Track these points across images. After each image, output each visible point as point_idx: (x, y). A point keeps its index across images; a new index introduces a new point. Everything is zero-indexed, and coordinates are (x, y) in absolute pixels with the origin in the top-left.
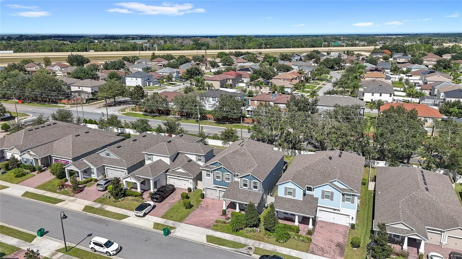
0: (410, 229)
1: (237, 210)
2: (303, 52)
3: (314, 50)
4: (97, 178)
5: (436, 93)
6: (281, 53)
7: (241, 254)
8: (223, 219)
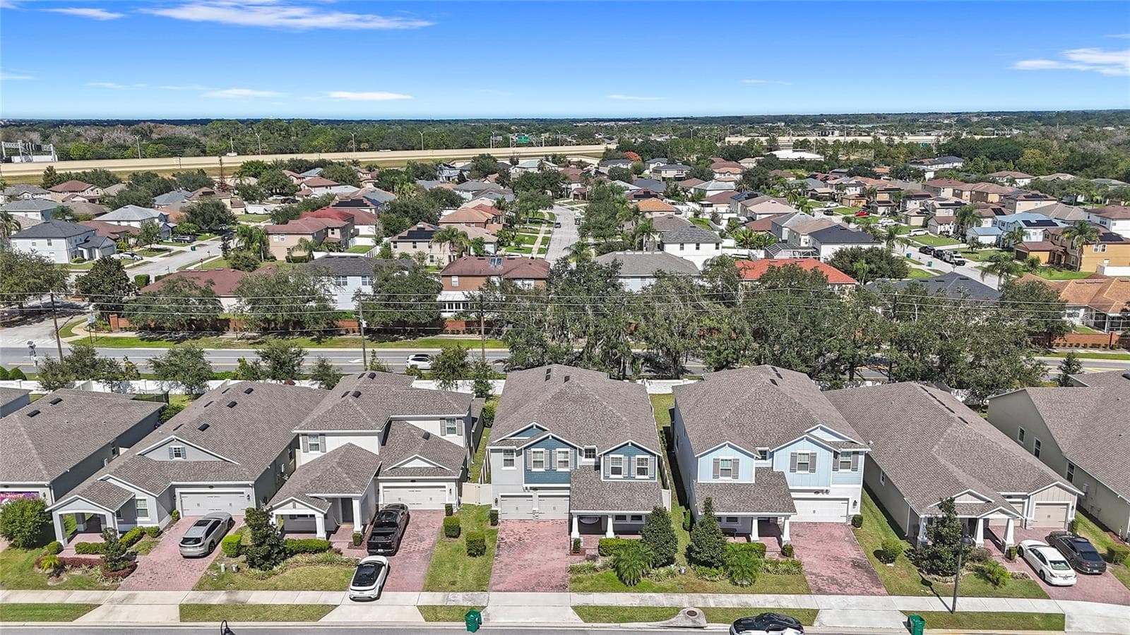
0: (984, 502)
1: (610, 534)
2: (455, 160)
3: (481, 153)
4: (158, 525)
6: (409, 162)
7: (681, 630)
8: (579, 561)
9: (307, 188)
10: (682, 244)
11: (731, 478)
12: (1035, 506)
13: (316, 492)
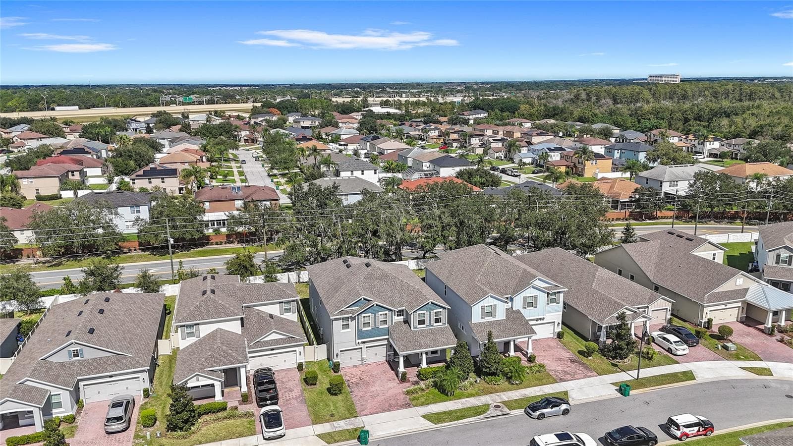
0: (632, 313)
1: (424, 365)
2: (136, 115)
3: (158, 110)
4: (71, 413)
5: (410, 163)
6: (102, 118)
8: (407, 386)
9: (19, 140)
10: (352, 171)
11: (491, 318)
12: (651, 312)
13: (212, 367)
